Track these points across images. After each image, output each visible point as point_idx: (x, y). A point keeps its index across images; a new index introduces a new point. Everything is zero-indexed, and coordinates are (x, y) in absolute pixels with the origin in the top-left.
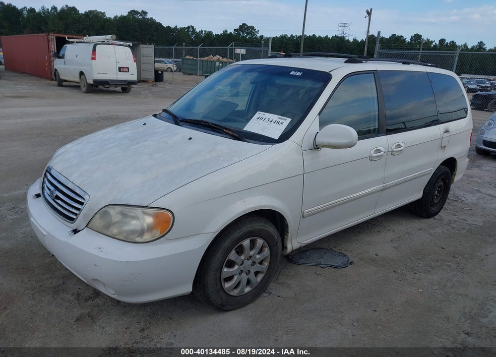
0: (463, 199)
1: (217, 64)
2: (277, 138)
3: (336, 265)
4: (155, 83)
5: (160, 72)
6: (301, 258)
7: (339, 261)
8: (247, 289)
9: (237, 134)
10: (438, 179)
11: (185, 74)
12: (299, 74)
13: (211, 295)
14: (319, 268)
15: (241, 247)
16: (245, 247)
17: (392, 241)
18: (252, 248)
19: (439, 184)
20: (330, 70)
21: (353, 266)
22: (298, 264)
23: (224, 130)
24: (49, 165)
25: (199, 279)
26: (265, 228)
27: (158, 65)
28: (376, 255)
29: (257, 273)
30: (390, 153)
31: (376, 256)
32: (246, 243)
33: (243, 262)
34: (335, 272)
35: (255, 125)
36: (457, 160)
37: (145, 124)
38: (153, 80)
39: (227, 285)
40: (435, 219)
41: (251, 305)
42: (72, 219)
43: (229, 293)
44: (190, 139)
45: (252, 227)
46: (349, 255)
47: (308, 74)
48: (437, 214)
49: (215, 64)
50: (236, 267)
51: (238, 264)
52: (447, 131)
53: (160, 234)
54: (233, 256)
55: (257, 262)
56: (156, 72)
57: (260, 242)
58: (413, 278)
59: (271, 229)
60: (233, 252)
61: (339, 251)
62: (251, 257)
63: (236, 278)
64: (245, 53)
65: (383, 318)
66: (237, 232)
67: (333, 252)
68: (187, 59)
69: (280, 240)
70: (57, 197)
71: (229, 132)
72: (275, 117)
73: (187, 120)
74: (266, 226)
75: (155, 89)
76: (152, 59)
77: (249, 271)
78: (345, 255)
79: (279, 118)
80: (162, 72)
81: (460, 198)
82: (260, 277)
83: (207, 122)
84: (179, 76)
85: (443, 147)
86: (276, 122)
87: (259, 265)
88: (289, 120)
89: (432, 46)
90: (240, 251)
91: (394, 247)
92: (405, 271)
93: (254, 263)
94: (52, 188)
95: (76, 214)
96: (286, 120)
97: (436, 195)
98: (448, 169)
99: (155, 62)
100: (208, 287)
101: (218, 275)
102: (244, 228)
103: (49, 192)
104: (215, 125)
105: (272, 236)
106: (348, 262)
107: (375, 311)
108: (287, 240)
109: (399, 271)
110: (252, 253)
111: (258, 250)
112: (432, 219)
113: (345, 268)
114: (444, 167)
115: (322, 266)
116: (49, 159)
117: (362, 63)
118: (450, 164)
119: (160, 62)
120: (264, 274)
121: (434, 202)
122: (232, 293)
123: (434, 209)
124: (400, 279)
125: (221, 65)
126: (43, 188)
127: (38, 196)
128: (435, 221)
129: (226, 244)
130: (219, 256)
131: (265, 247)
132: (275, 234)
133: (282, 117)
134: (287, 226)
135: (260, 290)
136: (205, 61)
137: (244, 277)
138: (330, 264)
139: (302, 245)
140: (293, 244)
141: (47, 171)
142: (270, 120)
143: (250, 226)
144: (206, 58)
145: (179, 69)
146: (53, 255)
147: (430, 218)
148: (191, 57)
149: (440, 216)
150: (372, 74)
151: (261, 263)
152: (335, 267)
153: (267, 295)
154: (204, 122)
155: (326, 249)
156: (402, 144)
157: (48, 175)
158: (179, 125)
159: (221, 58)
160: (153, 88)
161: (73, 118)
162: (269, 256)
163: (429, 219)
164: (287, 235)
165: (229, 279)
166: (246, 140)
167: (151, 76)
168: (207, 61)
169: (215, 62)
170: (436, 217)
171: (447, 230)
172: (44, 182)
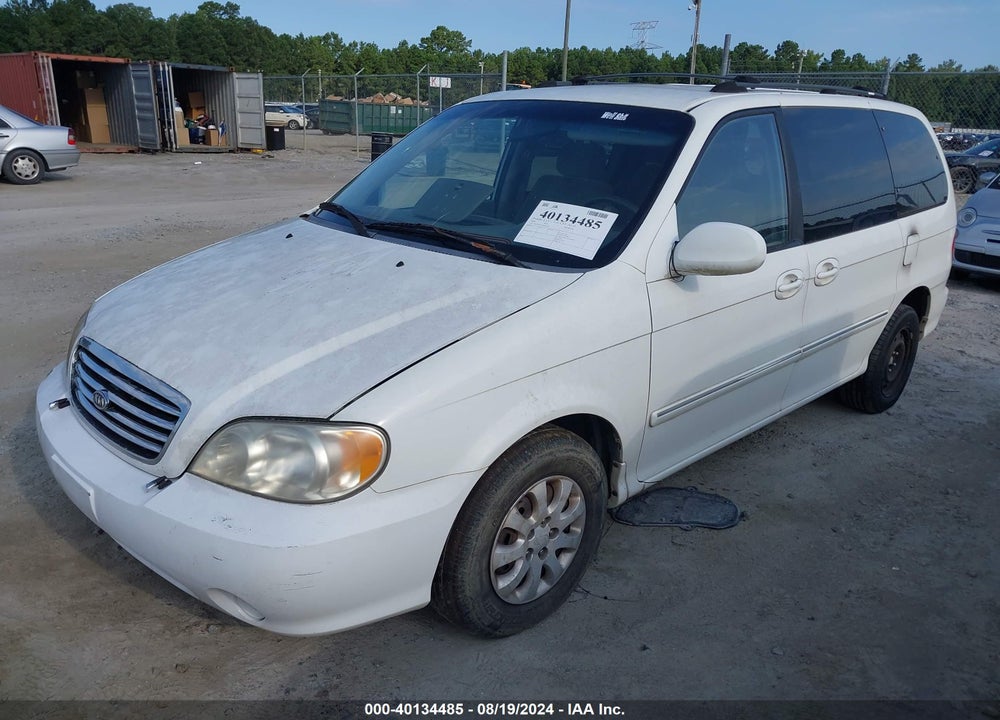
0: (937, 371)
1: (393, 110)
2: (590, 256)
3: (711, 522)
4: (267, 153)
5: (277, 130)
6: (637, 511)
7: (716, 514)
8: (543, 587)
9: (502, 250)
10: (895, 333)
11: (327, 134)
12: (622, 117)
13: (471, 607)
14: (677, 531)
15: (530, 498)
16: (538, 499)
17: (814, 465)
18: (550, 500)
19: (897, 343)
20: (688, 108)
21: (747, 522)
22: (634, 525)
23: (473, 244)
24: (84, 333)
25: (446, 576)
26: (575, 455)
27: (271, 116)
28: (789, 496)
29: (559, 552)
30: (811, 282)
31: (790, 500)
32: (539, 489)
33: (533, 531)
34: (713, 538)
35: (537, 231)
36: (931, 292)
37: (290, 236)
38: (265, 145)
39: (502, 583)
40: (889, 414)
41: (550, 620)
42: (152, 456)
43: (506, 600)
44: (400, 264)
45: (551, 454)
46: (733, 498)
47: (641, 117)
48: (892, 403)
49: (389, 110)
50: (521, 541)
51: (523, 537)
52: (913, 233)
53: (361, 480)
54: (512, 519)
55: (561, 530)
56: (269, 129)
57: (566, 485)
58: (875, 543)
59: (588, 456)
60: (514, 511)
61: (713, 492)
62: (548, 518)
63: (519, 566)
64: (449, 86)
65: (832, 634)
66: (521, 468)
67: (700, 496)
68: (331, 102)
69: (605, 479)
70: (113, 406)
71: (484, 247)
72: (582, 212)
73: (382, 224)
74: (578, 449)
75: (269, 165)
76: (260, 103)
77: (545, 549)
78: (726, 501)
79: (591, 213)
80: (282, 129)
81: (929, 368)
82: (565, 560)
83: (431, 228)
84: (315, 138)
85: (906, 266)
86: (586, 222)
87: (564, 535)
88: (613, 217)
89: (819, 64)
90: (528, 507)
91: (821, 477)
92: (854, 529)
93: (555, 530)
94: (99, 387)
95: (161, 444)
96: (606, 216)
97: (891, 366)
98: (914, 312)
99: (267, 109)
100: (463, 591)
101: (484, 565)
102: (535, 458)
103: (90, 396)
104: (450, 233)
105: (591, 472)
106: (735, 517)
107: (813, 619)
108: (617, 476)
109: (843, 530)
110: (550, 510)
111: (564, 504)
112: (884, 414)
113: (733, 529)
114: (907, 306)
115: (684, 526)
116: (82, 320)
117: (747, 91)
118: (918, 299)
119: (274, 109)
120: (574, 553)
121: (887, 381)
122: (511, 600)
123: (888, 394)
124: (849, 547)
125: (400, 112)
126: (74, 388)
127: (62, 404)
128: (891, 419)
129: (501, 493)
130: (485, 523)
131: (576, 495)
132: (595, 465)
133: (597, 211)
134: (619, 446)
135: (567, 585)
136: (368, 104)
137: (537, 563)
138: (700, 520)
139: (647, 486)
140: (628, 484)
141: (80, 348)
142: (572, 218)
143: (547, 451)
144: (368, 100)
145: (315, 124)
146: (101, 532)
147: (880, 412)
148: (338, 98)
149: (899, 407)
150: (772, 115)
151: (567, 531)
152: (711, 527)
153: (581, 596)
154: (424, 227)
155: (686, 489)
156: (834, 263)
157: (84, 356)
158: (368, 236)
159: (399, 98)
160: (265, 163)
161: (105, 230)
162: (584, 517)
163: (879, 415)
164: (617, 466)
165: (508, 568)
166: (523, 263)
167: (259, 138)
168: (371, 105)
169: (388, 106)
170: (891, 410)
171: (919, 437)
172: (76, 374)
